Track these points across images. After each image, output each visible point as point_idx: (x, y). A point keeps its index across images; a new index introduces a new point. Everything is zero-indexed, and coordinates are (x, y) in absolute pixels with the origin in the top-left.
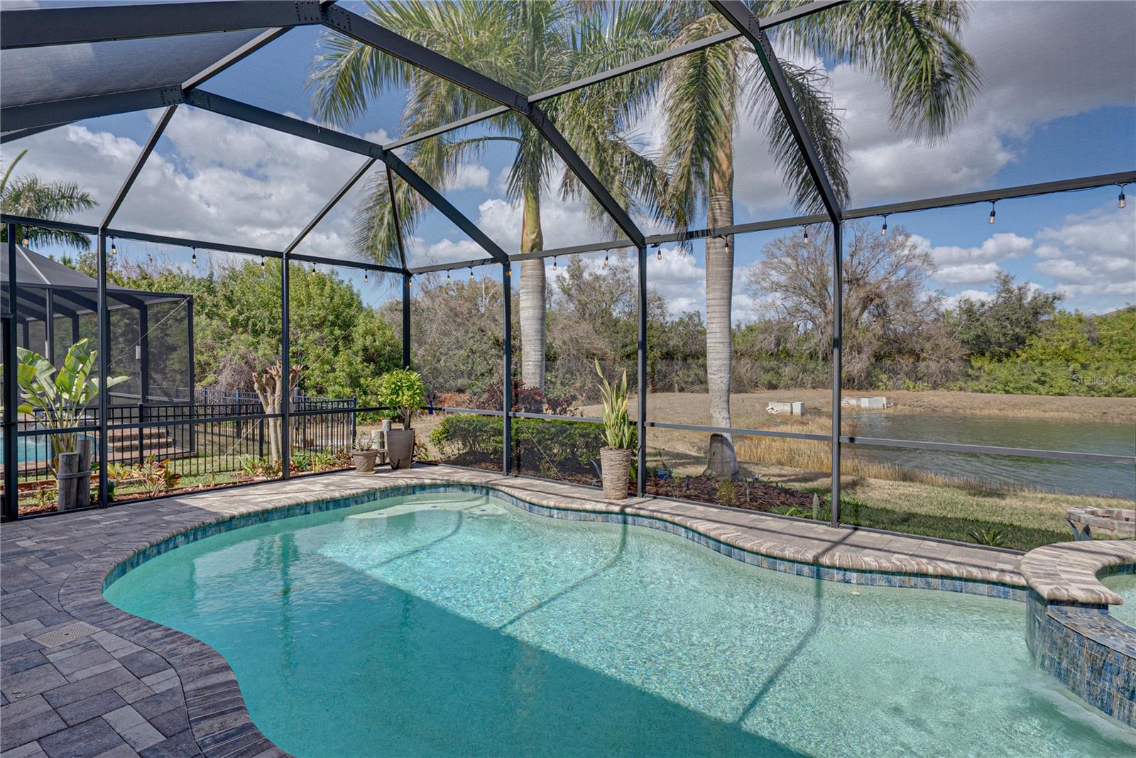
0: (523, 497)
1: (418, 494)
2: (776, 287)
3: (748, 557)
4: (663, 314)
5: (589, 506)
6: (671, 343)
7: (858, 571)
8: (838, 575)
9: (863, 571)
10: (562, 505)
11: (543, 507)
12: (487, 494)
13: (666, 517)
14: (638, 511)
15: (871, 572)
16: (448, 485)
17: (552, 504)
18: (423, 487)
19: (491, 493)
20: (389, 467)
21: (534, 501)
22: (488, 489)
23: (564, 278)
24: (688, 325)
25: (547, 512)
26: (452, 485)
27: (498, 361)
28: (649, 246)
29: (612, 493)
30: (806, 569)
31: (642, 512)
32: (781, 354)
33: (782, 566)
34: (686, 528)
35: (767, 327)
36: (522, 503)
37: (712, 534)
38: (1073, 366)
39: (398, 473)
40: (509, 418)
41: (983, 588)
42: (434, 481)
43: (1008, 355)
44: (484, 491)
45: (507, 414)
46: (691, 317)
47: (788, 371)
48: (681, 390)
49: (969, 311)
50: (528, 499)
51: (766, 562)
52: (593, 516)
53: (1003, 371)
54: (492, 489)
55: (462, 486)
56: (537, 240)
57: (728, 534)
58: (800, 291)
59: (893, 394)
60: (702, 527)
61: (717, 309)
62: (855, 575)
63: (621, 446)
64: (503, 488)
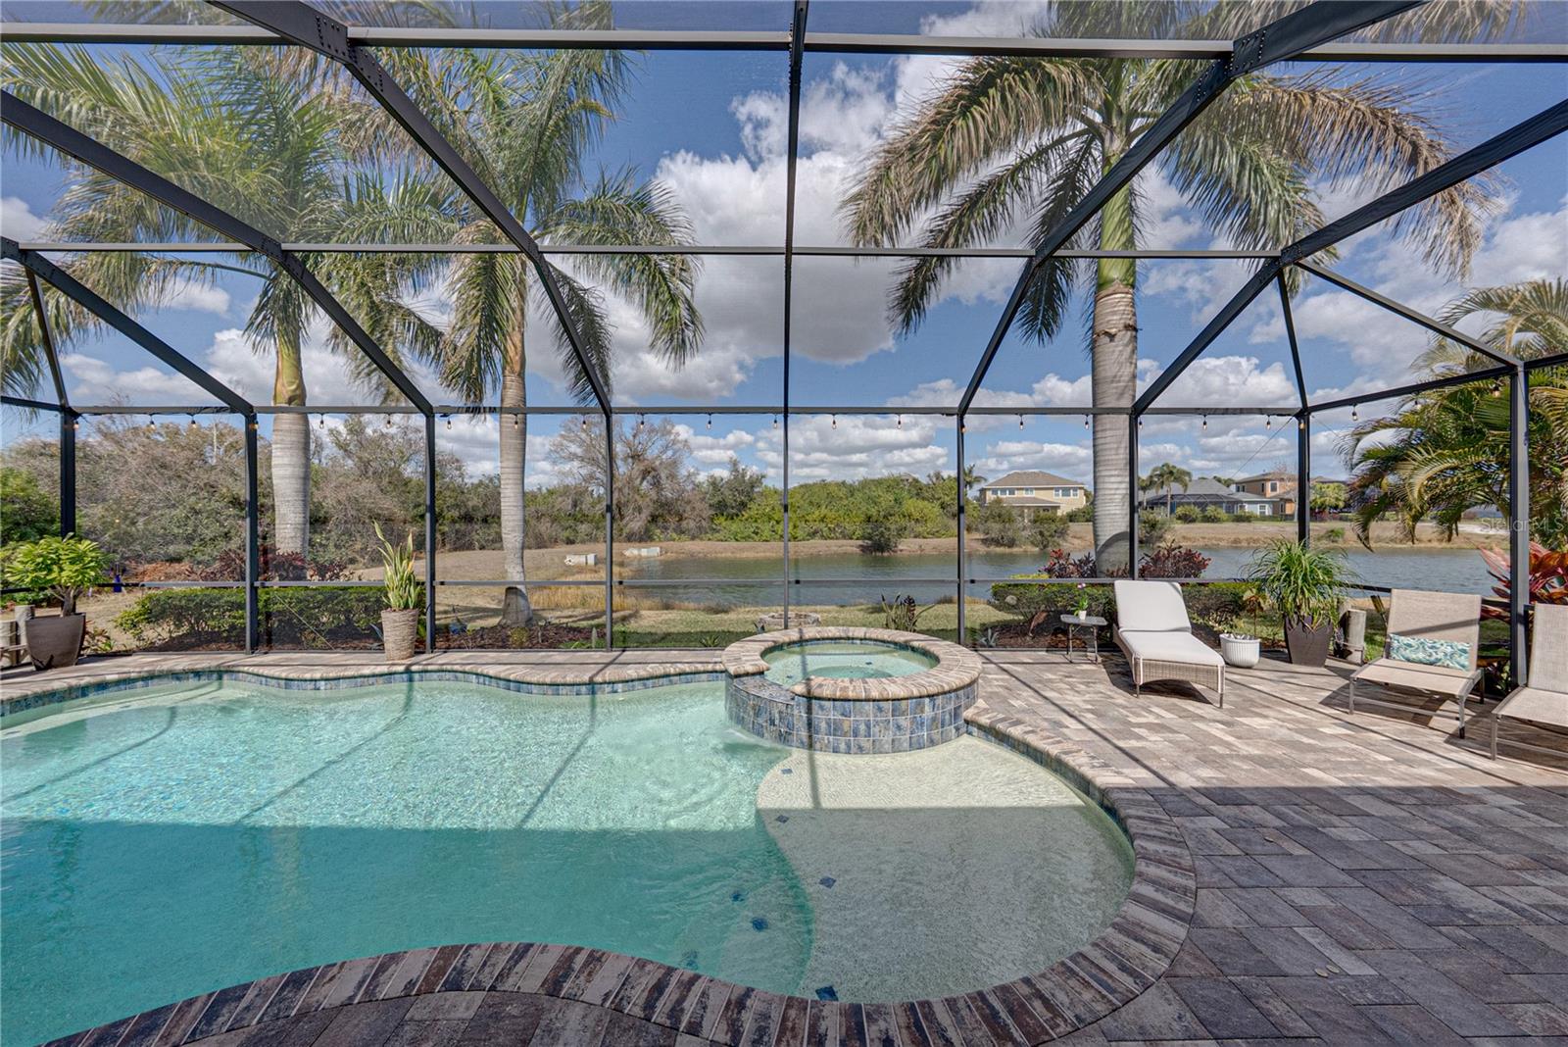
0: (277, 674)
1: (92, 696)
2: (573, 457)
3: (535, 689)
4: (462, 476)
5: (367, 671)
6: (470, 504)
7: (623, 682)
8: (607, 688)
9: (627, 682)
10: (331, 675)
11: (306, 680)
12: (220, 678)
13: (456, 667)
14: (426, 668)
15: (632, 681)
16: (151, 677)
17: (318, 676)
18: (102, 686)
19: (225, 677)
20: (33, 668)
21: (291, 676)
22: (220, 673)
23: (339, 433)
24: (487, 486)
25: (311, 685)
26: (159, 677)
27: (240, 522)
28: (437, 416)
29: (395, 654)
30: (584, 689)
31: (430, 668)
32: (577, 516)
33: (563, 690)
34: (477, 674)
35: (565, 491)
36: (274, 682)
37: (502, 675)
38: (773, 522)
39: (50, 674)
40: (254, 589)
41: (704, 676)
42: (124, 676)
43: (737, 515)
44: (215, 676)
45: (252, 585)
46: (491, 480)
47: (584, 528)
48: (482, 548)
49: (714, 483)
50: (284, 675)
51: (550, 690)
52: (371, 680)
53: (734, 526)
54: (227, 672)
55: (176, 675)
56: (298, 392)
57: (517, 673)
58: (593, 461)
59: (664, 544)
60: (492, 671)
61: (511, 476)
62: (620, 685)
63: (406, 607)
64: (246, 669)
